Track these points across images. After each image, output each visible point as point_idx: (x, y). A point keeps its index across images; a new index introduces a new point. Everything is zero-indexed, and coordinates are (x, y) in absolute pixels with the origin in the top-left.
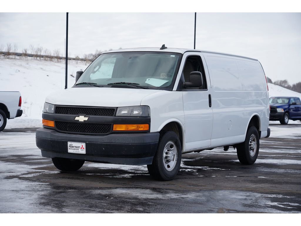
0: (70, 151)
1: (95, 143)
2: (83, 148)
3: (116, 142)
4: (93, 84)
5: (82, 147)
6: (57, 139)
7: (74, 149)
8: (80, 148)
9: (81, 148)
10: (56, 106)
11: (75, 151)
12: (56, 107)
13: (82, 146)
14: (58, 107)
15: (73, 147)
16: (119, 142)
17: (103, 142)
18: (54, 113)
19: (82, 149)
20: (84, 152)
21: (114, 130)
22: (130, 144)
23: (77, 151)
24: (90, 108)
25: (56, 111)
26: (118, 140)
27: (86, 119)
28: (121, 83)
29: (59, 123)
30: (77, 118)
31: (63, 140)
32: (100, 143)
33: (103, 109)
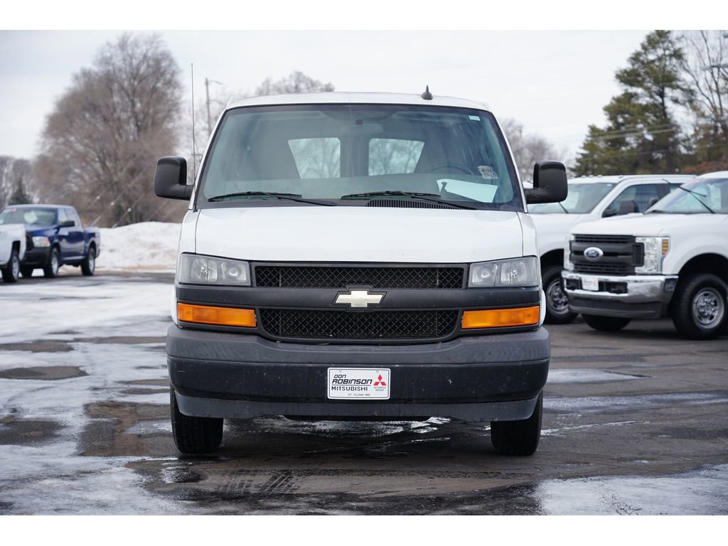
0: (333, 394)
1: (422, 366)
2: (383, 384)
3: (486, 361)
4: (292, 197)
5: (378, 381)
6: (289, 360)
7: (352, 389)
8: (373, 383)
9: (377, 384)
10: (254, 265)
11: (357, 392)
12: (256, 268)
13: (380, 378)
14: (263, 268)
15: (346, 381)
16: (492, 360)
17: (449, 362)
18: (252, 286)
19: (380, 385)
20: (384, 394)
21: (463, 327)
22: (520, 364)
23: (361, 392)
24: (374, 268)
25: (258, 280)
26: (490, 353)
27: (376, 298)
28: (387, 192)
29: (274, 315)
30: (342, 299)
31: (311, 365)
32: (440, 366)
33: (425, 269)
